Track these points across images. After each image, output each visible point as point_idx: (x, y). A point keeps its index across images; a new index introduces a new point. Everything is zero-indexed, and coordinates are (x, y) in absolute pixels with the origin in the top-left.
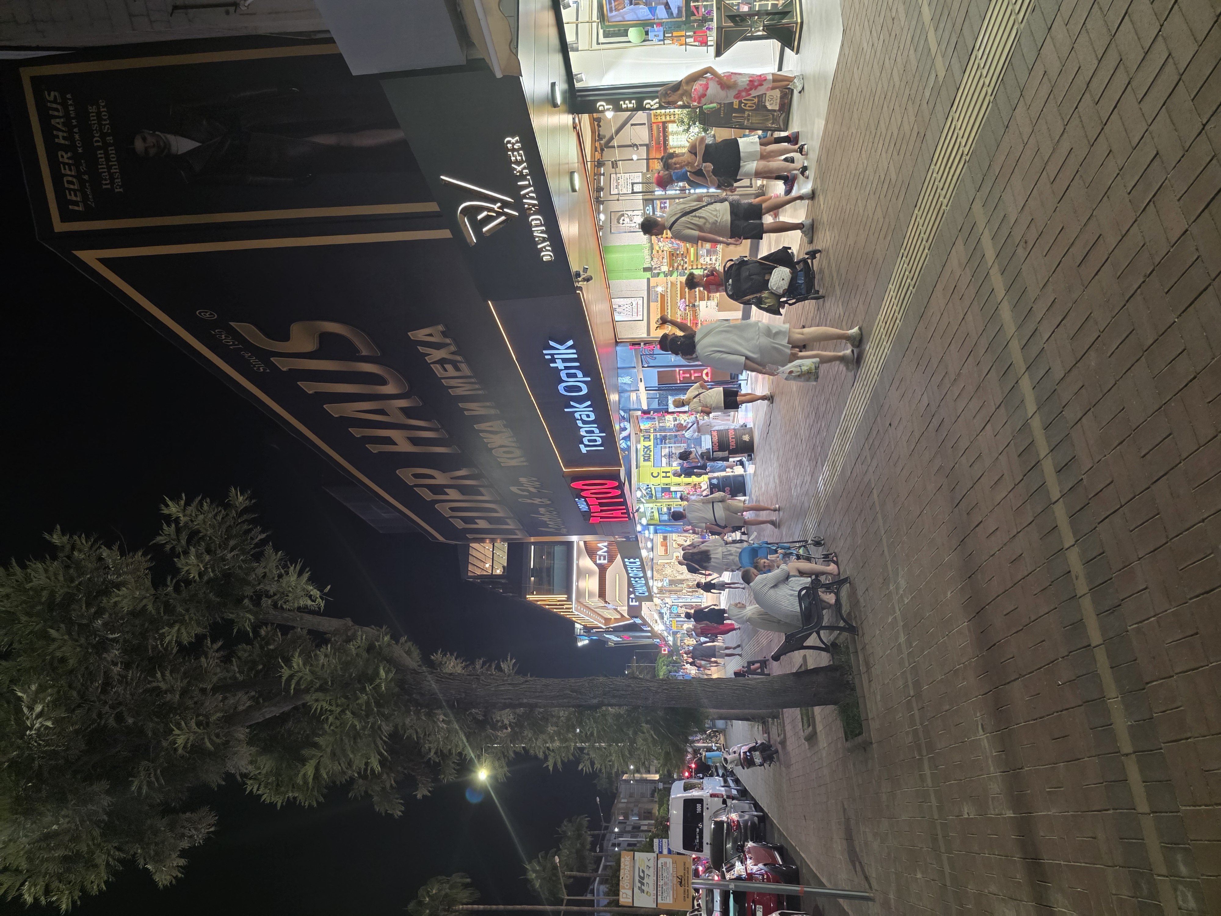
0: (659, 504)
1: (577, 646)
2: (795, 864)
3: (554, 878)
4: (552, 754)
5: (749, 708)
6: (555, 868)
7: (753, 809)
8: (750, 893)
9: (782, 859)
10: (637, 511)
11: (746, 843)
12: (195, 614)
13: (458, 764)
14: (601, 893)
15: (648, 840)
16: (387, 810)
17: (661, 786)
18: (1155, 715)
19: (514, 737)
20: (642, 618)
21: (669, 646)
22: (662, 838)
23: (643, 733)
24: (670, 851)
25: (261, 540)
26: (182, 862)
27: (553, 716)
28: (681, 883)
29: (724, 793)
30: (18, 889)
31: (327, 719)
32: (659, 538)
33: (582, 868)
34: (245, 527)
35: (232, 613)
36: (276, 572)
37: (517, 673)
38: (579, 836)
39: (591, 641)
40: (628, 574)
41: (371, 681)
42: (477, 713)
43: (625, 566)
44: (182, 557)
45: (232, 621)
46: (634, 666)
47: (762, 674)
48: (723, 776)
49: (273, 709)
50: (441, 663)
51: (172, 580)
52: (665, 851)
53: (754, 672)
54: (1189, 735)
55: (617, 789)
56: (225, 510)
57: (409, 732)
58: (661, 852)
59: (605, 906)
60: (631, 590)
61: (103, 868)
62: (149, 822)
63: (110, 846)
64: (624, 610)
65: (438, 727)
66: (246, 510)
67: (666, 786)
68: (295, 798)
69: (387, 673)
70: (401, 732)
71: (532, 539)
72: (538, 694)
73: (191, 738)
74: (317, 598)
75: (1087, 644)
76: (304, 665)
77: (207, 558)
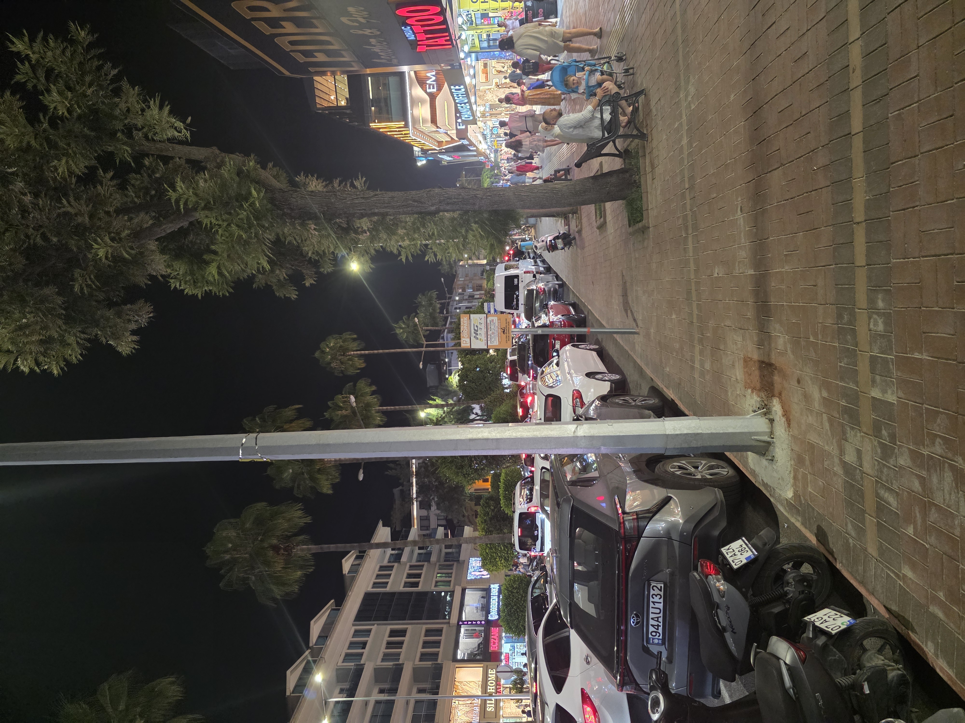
0: (479, 31)
1: (417, 166)
2: (583, 314)
3: (416, 332)
4: (404, 250)
5: (556, 207)
6: (416, 325)
7: (555, 279)
8: (551, 335)
9: (575, 311)
10: (459, 37)
11: (549, 303)
12: (76, 148)
13: (333, 260)
14: (449, 339)
15: (480, 304)
16: (285, 295)
17: (488, 268)
18: (891, 189)
19: (373, 239)
20: (469, 140)
21: (492, 162)
22: (490, 302)
23: (473, 231)
24: (495, 311)
25: (114, 75)
26: (135, 338)
27: (401, 222)
28: (504, 332)
29: (534, 270)
30: (14, 364)
31: (217, 231)
32: (480, 65)
33: (435, 324)
34: (96, 63)
35: (110, 146)
36: (138, 107)
37: (369, 188)
38: (431, 304)
39: (428, 161)
40: (455, 100)
41: (246, 199)
42: (341, 223)
43: (452, 93)
44: (46, 95)
45: (112, 154)
46: (463, 180)
47: (566, 179)
48: (533, 258)
49: (170, 225)
50: (305, 184)
51: (44, 118)
52: (492, 311)
53: (559, 179)
54: (918, 203)
55: (456, 272)
56: (71, 46)
57: (289, 239)
58: (489, 312)
59: (453, 346)
60: (458, 115)
61: (75, 345)
62: (99, 312)
63: (75, 331)
64: (453, 133)
65: (311, 234)
66: (91, 46)
67: (492, 267)
68: (210, 290)
69: (258, 193)
70: (283, 239)
71: (368, 71)
72: (386, 205)
73: (110, 251)
74: (181, 129)
75: (847, 133)
76: (188, 189)
77: (69, 94)
